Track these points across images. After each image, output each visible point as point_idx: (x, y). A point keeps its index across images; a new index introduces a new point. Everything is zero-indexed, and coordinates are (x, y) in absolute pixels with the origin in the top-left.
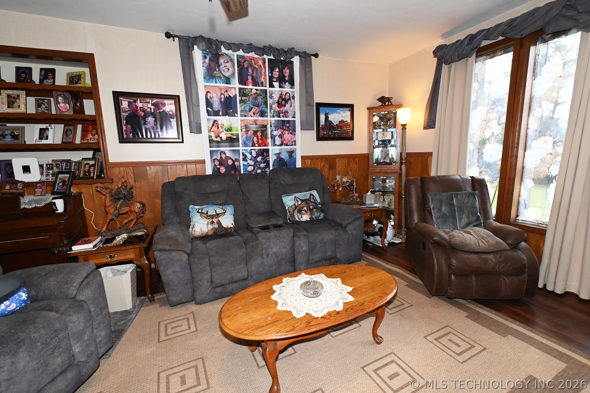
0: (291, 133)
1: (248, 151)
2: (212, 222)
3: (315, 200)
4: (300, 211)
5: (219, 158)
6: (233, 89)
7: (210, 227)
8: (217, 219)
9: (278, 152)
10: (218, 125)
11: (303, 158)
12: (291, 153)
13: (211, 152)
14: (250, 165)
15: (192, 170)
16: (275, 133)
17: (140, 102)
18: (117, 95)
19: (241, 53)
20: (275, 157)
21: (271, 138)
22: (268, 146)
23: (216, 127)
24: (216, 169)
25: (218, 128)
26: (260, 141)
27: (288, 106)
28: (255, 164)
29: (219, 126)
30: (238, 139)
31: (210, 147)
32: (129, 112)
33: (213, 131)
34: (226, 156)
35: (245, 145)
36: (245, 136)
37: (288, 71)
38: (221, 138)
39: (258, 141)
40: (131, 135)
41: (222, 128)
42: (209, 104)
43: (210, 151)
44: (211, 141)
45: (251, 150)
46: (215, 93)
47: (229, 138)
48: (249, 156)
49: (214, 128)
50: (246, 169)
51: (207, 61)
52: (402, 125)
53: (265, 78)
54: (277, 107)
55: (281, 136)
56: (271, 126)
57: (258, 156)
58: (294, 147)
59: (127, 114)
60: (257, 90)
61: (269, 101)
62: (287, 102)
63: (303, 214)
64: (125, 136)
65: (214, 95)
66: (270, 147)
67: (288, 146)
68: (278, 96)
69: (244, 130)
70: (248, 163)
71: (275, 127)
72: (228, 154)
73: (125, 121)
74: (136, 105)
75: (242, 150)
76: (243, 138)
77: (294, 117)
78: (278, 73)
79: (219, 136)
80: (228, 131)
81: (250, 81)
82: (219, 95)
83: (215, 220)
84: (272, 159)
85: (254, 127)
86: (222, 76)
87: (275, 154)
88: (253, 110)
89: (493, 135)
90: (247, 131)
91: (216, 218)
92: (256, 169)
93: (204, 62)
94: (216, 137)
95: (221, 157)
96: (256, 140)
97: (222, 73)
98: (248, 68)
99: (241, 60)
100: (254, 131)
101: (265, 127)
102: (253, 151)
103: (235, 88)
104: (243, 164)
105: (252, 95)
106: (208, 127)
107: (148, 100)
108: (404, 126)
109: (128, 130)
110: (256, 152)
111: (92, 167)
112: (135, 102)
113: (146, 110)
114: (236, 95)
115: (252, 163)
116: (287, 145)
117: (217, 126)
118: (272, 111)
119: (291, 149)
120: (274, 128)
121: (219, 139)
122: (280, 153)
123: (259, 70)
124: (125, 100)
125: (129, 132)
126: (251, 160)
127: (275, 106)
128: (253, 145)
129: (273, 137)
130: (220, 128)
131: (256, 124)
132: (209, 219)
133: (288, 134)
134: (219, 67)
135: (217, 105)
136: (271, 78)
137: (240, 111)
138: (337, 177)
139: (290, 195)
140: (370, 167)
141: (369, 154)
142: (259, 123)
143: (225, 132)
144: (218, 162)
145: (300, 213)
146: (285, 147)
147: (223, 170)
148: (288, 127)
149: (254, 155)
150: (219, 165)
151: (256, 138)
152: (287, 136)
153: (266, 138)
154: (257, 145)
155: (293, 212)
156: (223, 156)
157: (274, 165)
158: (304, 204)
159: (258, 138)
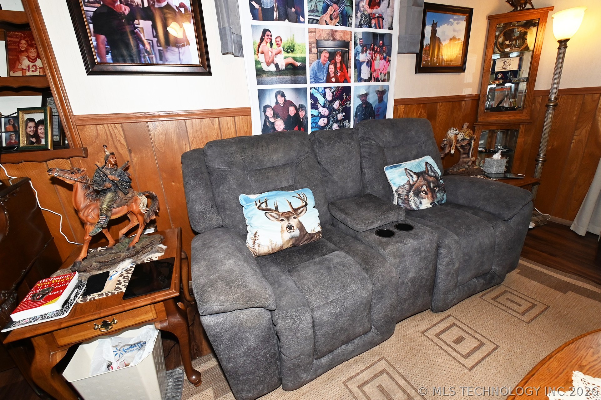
0: (385, 58)
1: (320, 91)
2: (290, 227)
3: (435, 172)
4: (417, 193)
5: (273, 105)
7: (287, 235)
8: (296, 220)
9: (363, 92)
10: (272, 40)
11: (397, 102)
12: (382, 94)
13: (261, 94)
14: (322, 116)
15: (229, 128)
16: (363, 57)
20: (359, 102)
21: (355, 67)
22: (350, 82)
23: (267, 42)
24: (268, 123)
25: (271, 44)
26: (339, 72)
28: (330, 113)
29: (274, 42)
30: (303, 68)
31: (259, 84)
32: (98, 6)
33: (263, 53)
34: (285, 101)
35: (316, 79)
36: (315, 63)
38: (277, 66)
39: (335, 72)
40: (109, 57)
41: (279, 45)
43: (259, 90)
44: (260, 72)
45: (325, 88)
47: (290, 66)
48: (321, 100)
49: (265, 46)
50: (316, 123)
52: (560, 42)
55: (370, 63)
56: (356, 44)
57: (334, 100)
58: (386, 83)
59: (95, 10)
63: (423, 198)
64: (98, 60)
66: (353, 84)
67: (379, 81)
69: (314, 50)
70: (320, 113)
71: (363, 46)
72: (290, 96)
75: (311, 88)
76: (312, 65)
77: (390, 28)
79: (273, 62)
80: (288, 52)
83: (293, 222)
84: (354, 103)
85: (330, 45)
87: (360, 96)
88: (330, 11)
90: (319, 53)
91: (295, 218)
92: (331, 122)
94: (268, 64)
95: (277, 103)
96: (333, 70)
100: (330, 53)
101: (346, 44)
102: (327, 90)
104: (312, 115)
106: (254, 43)
108: (563, 43)
109: (101, 46)
110: (333, 93)
111: (40, 127)
113: (133, 1)
115: (325, 111)
116: (377, 80)
117: (269, 41)
118: (359, 14)
119: (382, 86)
120: (359, 48)
121: (272, 68)
122: (366, 95)
125: (104, 51)
126: (324, 107)
128: (328, 80)
129: (358, 65)
130: (274, 46)
131: (334, 39)
132: (282, 220)
133: (381, 59)
137: (309, 12)
138: (449, 132)
139: (395, 167)
140: (479, 115)
141: (479, 95)
142: (338, 38)
143: (284, 54)
144: (272, 112)
145: (417, 196)
146: (373, 83)
147: (280, 125)
148: (381, 47)
149: (329, 98)
150: (274, 117)
151: (332, 67)
152: (379, 63)
153: (348, 67)
154: (333, 80)
155: (407, 195)
156: (281, 100)
157: (356, 116)
158: (421, 182)
159: (335, 67)
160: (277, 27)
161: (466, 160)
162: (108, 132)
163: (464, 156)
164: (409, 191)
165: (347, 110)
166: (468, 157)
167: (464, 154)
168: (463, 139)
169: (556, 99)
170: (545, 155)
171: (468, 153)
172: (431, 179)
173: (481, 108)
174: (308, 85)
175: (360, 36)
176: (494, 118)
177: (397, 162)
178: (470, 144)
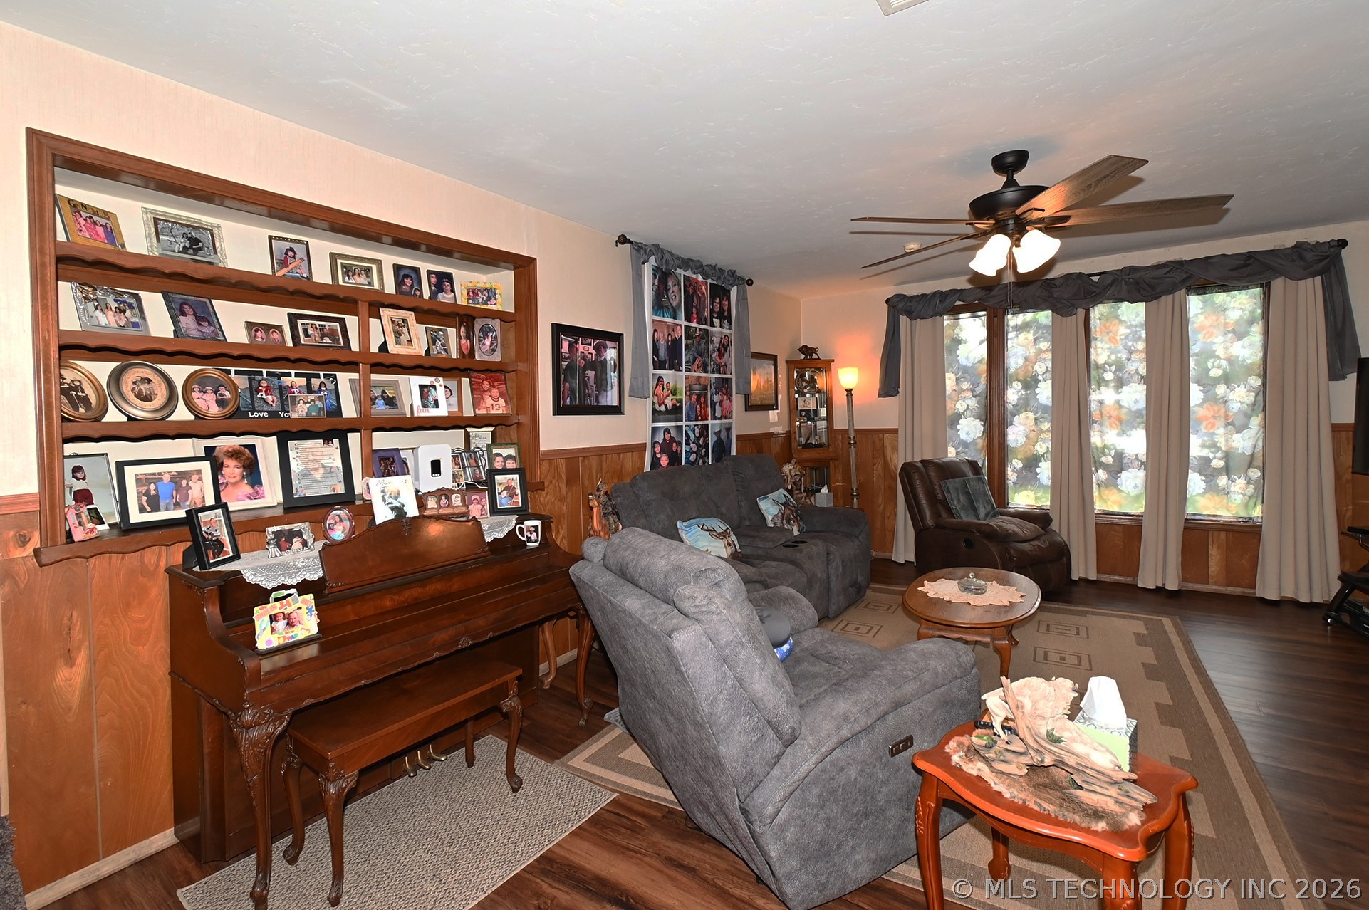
0: (729, 399)
1: (692, 428)
4: (788, 521)
5: (661, 441)
6: (679, 327)
7: (729, 551)
9: (717, 429)
10: (663, 385)
11: (738, 439)
12: (729, 430)
13: (654, 430)
14: (693, 452)
15: (629, 461)
16: (716, 398)
17: (582, 344)
18: (558, 330)
19: (689, 273)
20: (715, 439)
21: (711, 407)
22: (707, 420)
24: (655, 459)
25: (663, 389)
26: (703, 412)
27: (726, 355)
28: (698, 449)
29: (665, 387)
31: (653, 422)
32: (569, 360)
33: (657, 395)
34: (671, 437)
35: (689, 419)
36: (689, 403)
37: (727, 303)
38: (666, 406)
39: (701, 412)
40: (568, 400)
41: (668, 390)
42: (656, 351)
43: (652, 427)
44: (654, 411)
45: (695, 425)
46: (662, 332)
47: (674, 407)
48: (692, 437)
49: (659, 390)
50: (689, 459)
51: (657, 280)
52: (846, 390)
53: (707, 313)
54: (717, 358)
55: (721, 404)
56: (711, 387)
57: (700, 437)
58: (730, 421)
59: (567, 363)
60: (700, 329)
61: (711, 347)
62: (725, 350)
63: (794, 526)
64: (562, 402)
65: (661, 336)
66: (710, 422)
68: (719, 340)
70: (691, 449)
71: (716, 389)
73: (563, 376)
74: (576, 348)
75: (686, 426)
76: (687, 406)
77: (731, 374)
78: (718, 306)
79: (663, 403)
81: (695, 316)
82: (666, 336)
84: (711, 440)
86: (670, 307)
87: (716, 434)
88: (697, 362)
89: (968, 408)
90: (691, 395)
92: (698, 458)
93: (654, 284)
94: (660, 405)
95: (664, 439)
96: (699, 410)
97: (670, 302)
98: (693, 294)
99: (688, 284)
100: (697, 395)
101: (705, 388)
102: (696, 428)
103: (681, 325)
104: (686, 451)
105: (696, 337)
107: (590, 340)
108: (849, 392)
109: (566, 392)
110: (699, 430)
111: (508, 461)
112: (576, 342)
113: (587, 357)
114: (681, 336)
115: (693, 447)
116: (726, 419)
117: (661, 386)
118: (712, 363)
119: (729, 424)
120: (714, 391)
121: (663, 408)
122: (720, 432)
123: (703, 299)
125: (567, 396)
126: (693, 443)
127: (715, 355)
128: (697, 420)
129: (713, 404)
130: (665, 390)
131: (700, 384)
132: (722, 538)
133: (727, 400)
134: (667, 291)
135: (663, 352)
136: (712, 311)
137: (686, 362)
138: (784, 468)
139: (766, 498)
140: (793, 452)
141: (790, 431)
142: (702, 382)
143: (671, 397)
144: (659, 448)
145: (789, 523)
146: (724, 421)
147: (664, 461)
148: (726, 389)
149: (697, 435)
150: (660, 453)
151: (698, 406)
152: (726, 403)
153: (707, 407)
154: (700, 418)
155: (782, 523)
156: (667, 436)
157: (712, 452)
158: (788, 512)
159: (701, 407)
160: (667, 375)
161: (800, 495)
162: (556, 467)
163: (797, 492)
164: (782, 520)
165: (706, 446)
166: (801, 493)
167: (797, 490)
168: (796, 475)
169: (854, 437)
170: (857, 489)
171: (800, 489)
172: (793, 509)
173: (794, 445)
174: (683, 423)
175: (713, 380)
176: (807, 454)
177: (765, 494)
178: (800, 480)
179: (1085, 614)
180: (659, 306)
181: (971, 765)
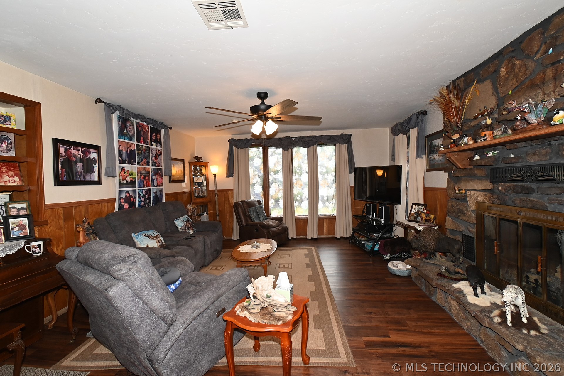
0: (161, 178)
1: (141, 191)
2: (159, 241)
3: (191, 221)
4: (188, 228)
5: (124, 197)
6: (133, 145)
7: (159, 244)
9: (155, 191)
10: (125, 171)
11: (165, 194)
12: (161, 191)
13: (120, 192)
14: (142, 201)
15: (105, 208)
16: (154, 177)
17: (74, 149)
18: (57, 142)
19: (138, 121)
20: (154, 195)
23: (123, 172)
24: (121, 205)
25: (125, 173)
26: (147, 183)
27: (159, 158)
28: (145, 200)
29: (126, 172)
30: (135, 181)
31: (119, 188)
32: (65, 157)
33: (121, 176)
34: (130, 195)
35: (140, 186)
36: (140, 179)
37: (159, 136)
38: (127, 181)
39: (146, 183)
40: (65, 178)
41: (128, 173)
42: (120, 155)
44: (120, 183)
45: (143, 189)
46: (124, 147)
47: (131, 181)
48: (142, 194)
49: (123, 173)
50: (140, 204)
51: (120, 123)
52: (214, 174)
53: (149, 140)
54: (154, 159)
55: (157, 180)
56: (151, 172)
57: (146, 194)
58: (162, 187)
59: (63, 159)
60: (145, 147)
61: (151, 155)
62: (159, 156)
63: (191, 230)
64: (60, 179)
65: (123, 148)
66: (151, 188)
67: (160, 186)
68: (155, 152)
69: (139, 175)
70: (141, 200)
72: (131, 193)
73: (61, 165)
74: (70, 152)
75: (138, 190)
76: (138, 181)
77: (162, 167)
78: (155, 137)
79: (125, 179)
80: (131, 176)
81: (142, 140)
82: (126, 149)
85: (144, 173)
86: (128, 135)
87: (154, 193)
88: (144, 161)
89: (257, 181)
90: (141, 176)
91: (158, 238)
92: (145, 204)
93: (118, 124)
94: (123, 180)
95: (126, 196)
96: (145, 182)
97: (128, 133)
98: (141, 131)
99: (138, 125)
100: (144, 176)
101: (149, 173)
102: (144, 190)
103: (134, 144)
104: (138, 201)
105: (143, 150)
106: (119, 172)
107: (79, 148)
108: (215, 175)
109: (63, 174)
110: (145, 191)
111: (21, 211)
112: (70, 148)
113: (77, 156)
114: (135, 149)
115: (142, 199)
116: (159, 186)
118: (152, 162)
119: (161, 188)
120: (153, 174)
121: (125, 182)
123: (146, 133)
124: (62, 147)
125: (63, 176)
126: (142, 197)
127: (153, 158)
128: (144, 187)
129: (153, 180)
130: (126, 173)
131: (145, 171)
132: (155, 239)
133: (160, 178)
134: (126, 128)
135: (124, 156)
136: (151, 139)
137: (137, 161)
138: (187, 206)
139: (178, 219)
140: (192, 199)
141: (191, 191)
142: (146, 170)
143: (130, 177)
144: (123, 200)
145: (189, 229)
146: (158, 187)
147: (126, 206)
148: (160, 173)
149: (144, 194)
150: (124, 202)
151: (145, 181)
152: (159, 179)
153: (150, 181)
154: (146, 186)
155: (185, 229)
156: (128, 195)
157: (153, 201)
158: (188, 224)
159: (146, 181)
160: (127, 167)
161: (195, 217)
162: (56, 212)
164: (185, 228)
165: (150, 198)
166: (195, 216)
167: (193, 215)
168: (193, 209)
169: (217, 193)
170: (218, 213)
171: (195, 215)
172: (191, 223)
173: (193, 197)
174: (137, 189)
175: (153, 169)
176: (198, 200)
177: (177, 218)
178: (195, 211)
179: (292, 250)
180: (121, 134)
181: (243, 313)
